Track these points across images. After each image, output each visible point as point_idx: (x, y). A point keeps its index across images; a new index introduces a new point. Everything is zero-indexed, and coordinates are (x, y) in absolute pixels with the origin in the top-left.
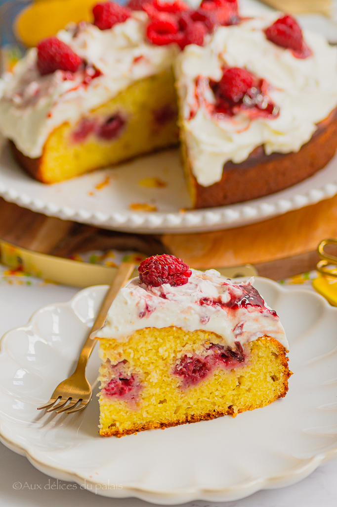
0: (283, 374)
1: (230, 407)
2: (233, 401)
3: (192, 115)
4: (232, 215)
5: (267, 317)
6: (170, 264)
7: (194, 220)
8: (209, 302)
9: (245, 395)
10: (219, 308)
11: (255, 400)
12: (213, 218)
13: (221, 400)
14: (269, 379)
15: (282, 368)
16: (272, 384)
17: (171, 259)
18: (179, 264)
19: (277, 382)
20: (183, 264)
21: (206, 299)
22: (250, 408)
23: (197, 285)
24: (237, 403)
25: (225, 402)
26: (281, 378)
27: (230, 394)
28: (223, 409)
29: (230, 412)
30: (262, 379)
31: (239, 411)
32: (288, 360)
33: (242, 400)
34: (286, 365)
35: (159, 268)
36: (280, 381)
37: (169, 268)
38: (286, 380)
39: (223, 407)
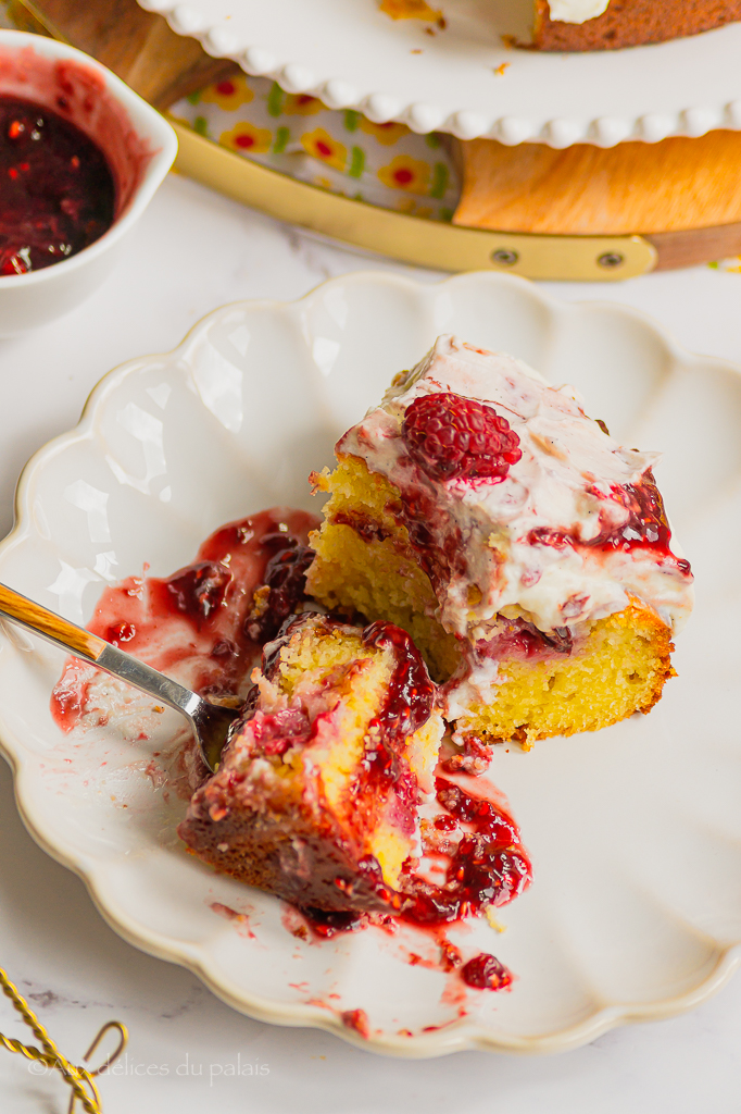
0: (653, 674)
1: (520, 728)
2: (530, 716)
5: (669, 574)
6: (476, 430)
8: (548, 537)
9: (560, 708)
10: (569, 549)
11: (580, 718)
13: (502, 714)
14: (621, 681)
15: (656, 663)
16: (626, 690)
17: (482, 421)
18: (500, 432)
19: (638, 686)
20: (506, 435)
21: (542, 531)
22: (566, 731)
23: (527, 492)
24: (537, 721)
25: (510, 717)
26: (648, 682)
27: (526, 704)
28: (503, 731)
29: (519, 737)
30: (603, 680)
31: (540, 737)
32: (673, 650)
33: (551, 716)
34: (665, 660)
35: (449, 438)
36: (645, 684)
37: (472, 440)
38: (660, 684)
39: (504, 727)
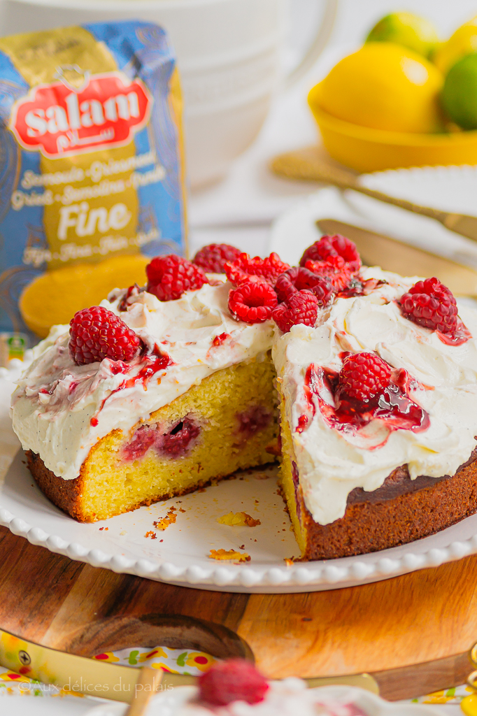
3: (303, 422)
4: (364, 569)
7: (310, 575)
12: (337, 572)
